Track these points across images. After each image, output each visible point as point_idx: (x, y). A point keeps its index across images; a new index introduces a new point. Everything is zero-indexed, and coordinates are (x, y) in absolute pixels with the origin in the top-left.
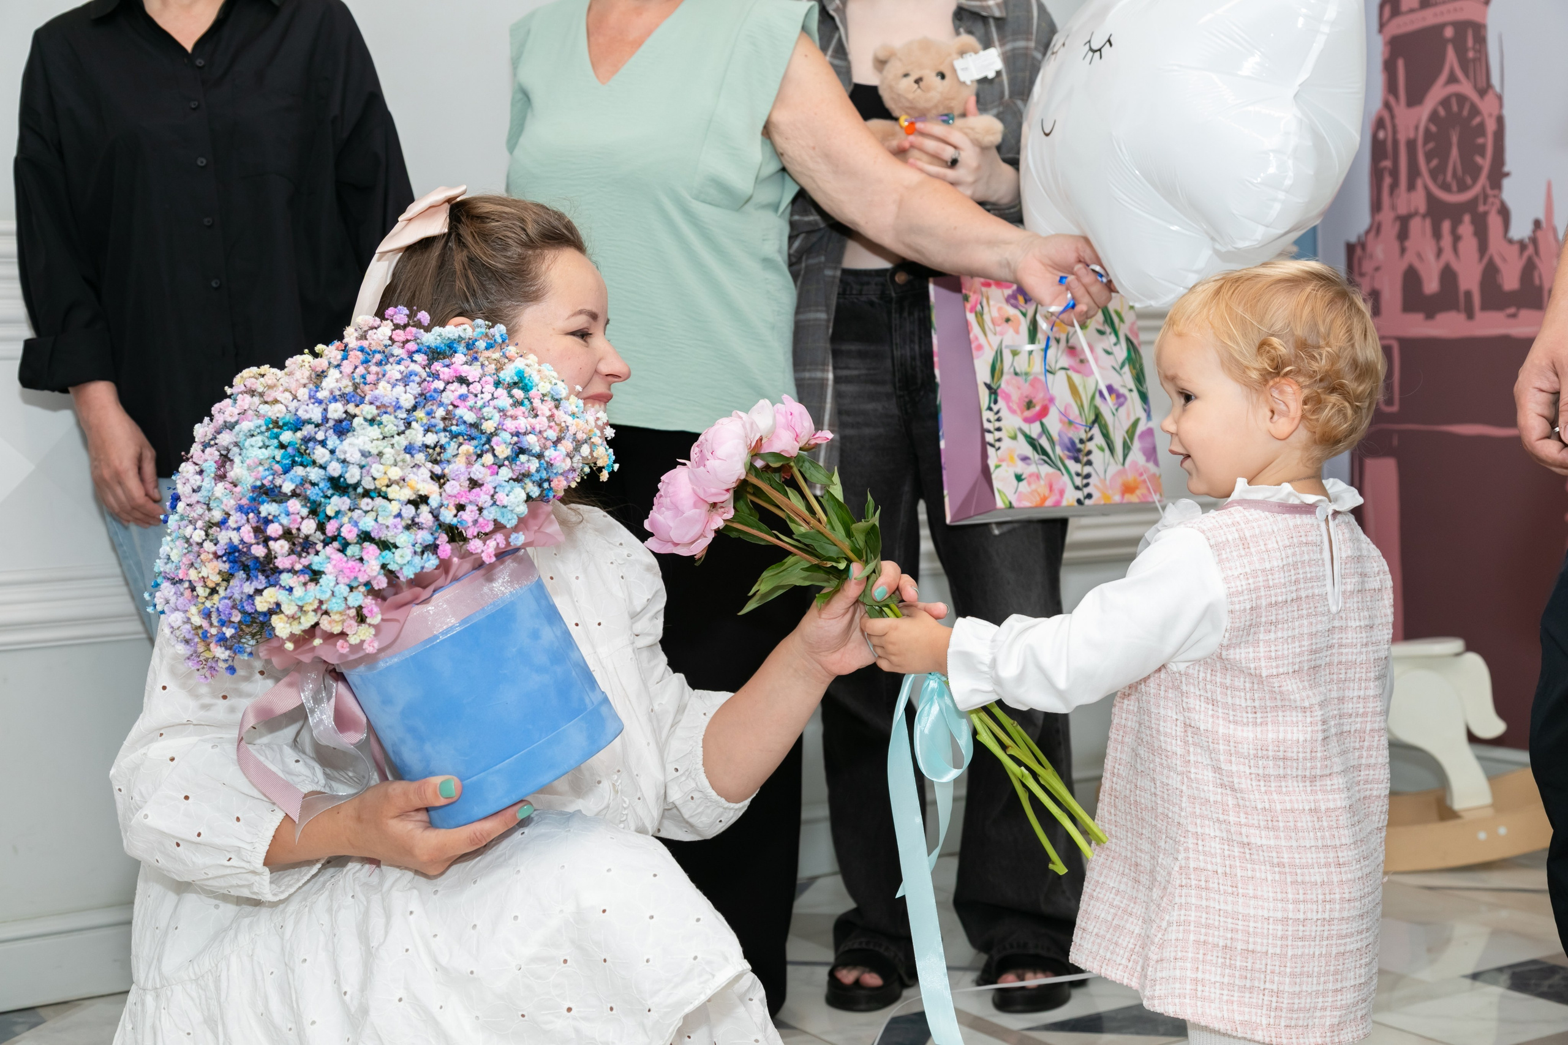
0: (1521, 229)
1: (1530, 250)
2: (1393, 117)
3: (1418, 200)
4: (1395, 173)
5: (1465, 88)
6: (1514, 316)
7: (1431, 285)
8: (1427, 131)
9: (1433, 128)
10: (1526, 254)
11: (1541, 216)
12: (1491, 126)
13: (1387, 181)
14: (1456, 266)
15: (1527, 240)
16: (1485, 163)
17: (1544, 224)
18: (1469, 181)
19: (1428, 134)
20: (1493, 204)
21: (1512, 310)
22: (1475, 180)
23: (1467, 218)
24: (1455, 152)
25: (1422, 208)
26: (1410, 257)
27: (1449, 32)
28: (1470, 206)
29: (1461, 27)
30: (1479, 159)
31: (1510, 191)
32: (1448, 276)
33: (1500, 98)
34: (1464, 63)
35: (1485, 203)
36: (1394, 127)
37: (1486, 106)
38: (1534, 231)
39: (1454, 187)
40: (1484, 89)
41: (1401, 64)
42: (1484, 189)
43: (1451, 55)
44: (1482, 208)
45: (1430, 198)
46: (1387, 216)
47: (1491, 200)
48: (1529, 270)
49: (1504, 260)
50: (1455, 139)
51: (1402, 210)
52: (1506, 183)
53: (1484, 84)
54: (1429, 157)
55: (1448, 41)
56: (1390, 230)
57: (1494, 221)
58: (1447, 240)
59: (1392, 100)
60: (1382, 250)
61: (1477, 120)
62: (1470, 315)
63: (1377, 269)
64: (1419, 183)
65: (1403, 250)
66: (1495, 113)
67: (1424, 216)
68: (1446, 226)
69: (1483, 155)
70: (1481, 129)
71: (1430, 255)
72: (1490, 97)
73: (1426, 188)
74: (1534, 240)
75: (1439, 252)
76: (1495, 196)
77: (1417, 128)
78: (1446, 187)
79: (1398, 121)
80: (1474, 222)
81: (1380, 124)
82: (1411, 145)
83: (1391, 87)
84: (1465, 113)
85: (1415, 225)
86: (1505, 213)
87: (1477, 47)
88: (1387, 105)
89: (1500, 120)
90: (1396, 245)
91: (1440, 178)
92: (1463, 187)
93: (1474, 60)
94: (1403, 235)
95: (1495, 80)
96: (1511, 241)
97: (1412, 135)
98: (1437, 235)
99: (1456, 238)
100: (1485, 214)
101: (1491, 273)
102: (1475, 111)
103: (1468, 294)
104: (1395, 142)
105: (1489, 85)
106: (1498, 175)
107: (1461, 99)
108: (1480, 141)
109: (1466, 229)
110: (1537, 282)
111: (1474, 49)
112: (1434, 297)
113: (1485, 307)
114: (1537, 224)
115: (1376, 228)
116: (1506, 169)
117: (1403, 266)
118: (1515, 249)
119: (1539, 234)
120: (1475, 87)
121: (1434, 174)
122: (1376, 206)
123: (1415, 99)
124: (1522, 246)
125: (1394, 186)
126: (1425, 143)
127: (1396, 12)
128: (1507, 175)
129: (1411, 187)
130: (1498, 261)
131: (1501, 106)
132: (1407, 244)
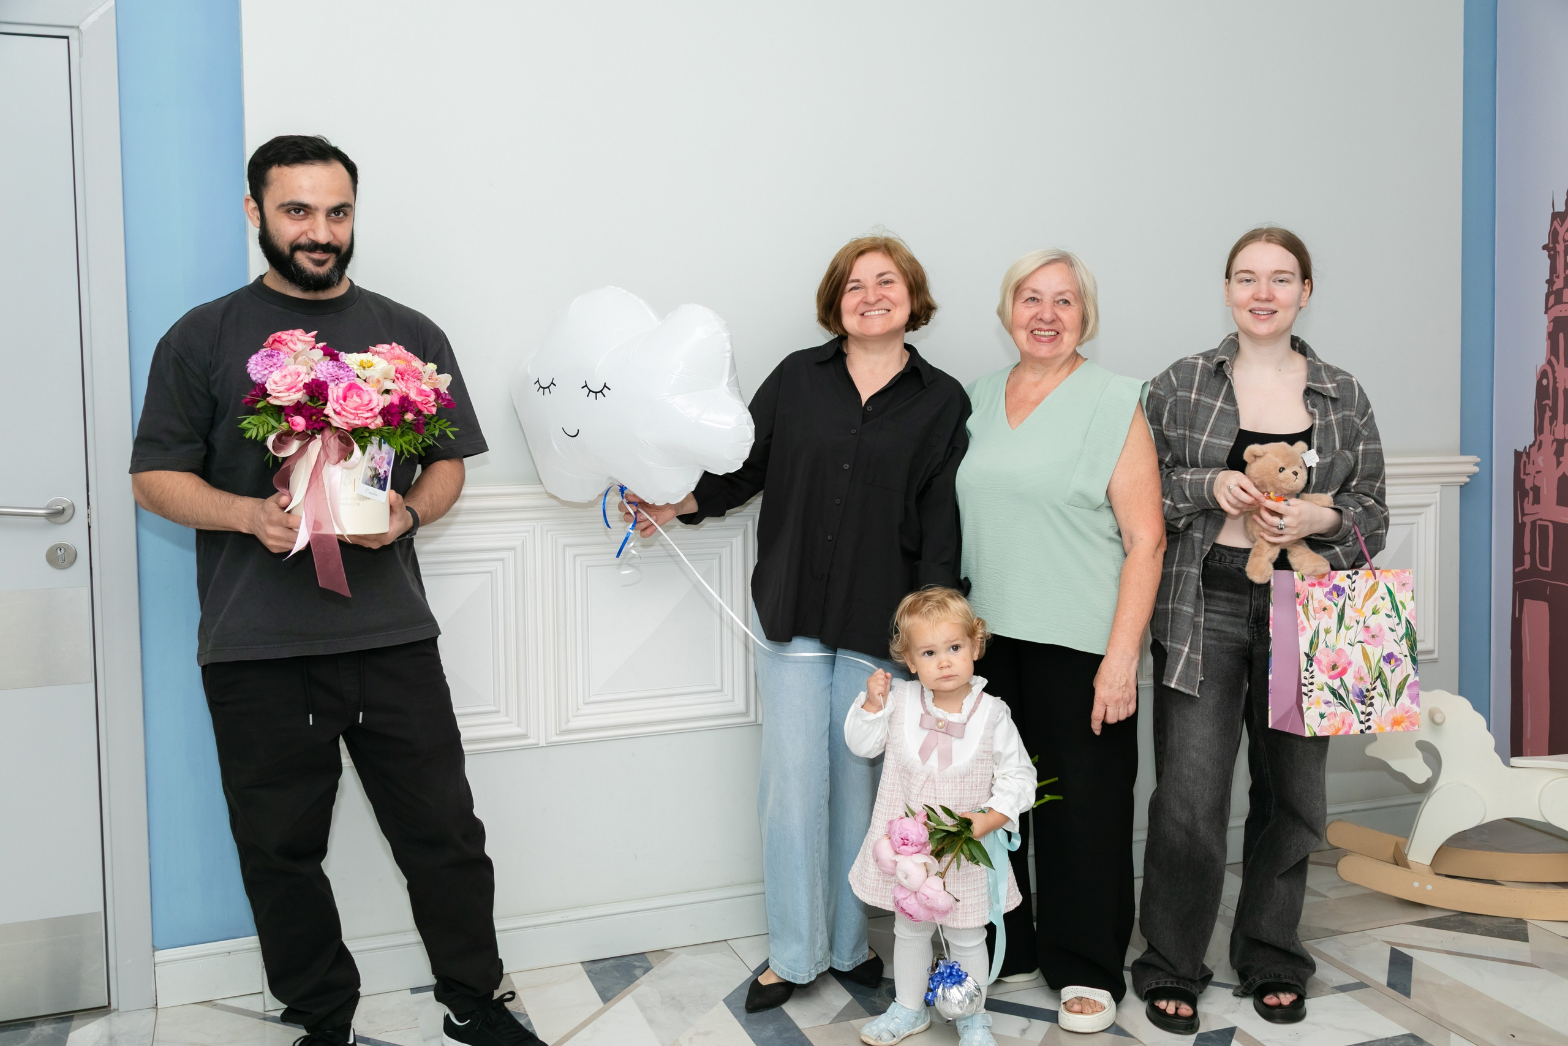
2: (1554, 372)
4: (1554, 409)
13: (1548, 414)
26: (1564, 468)
36: (1555, 378)
41: (1561, 335)
46: (1547, 438)
51: (1559, 436)
56: (1549, 448)
59: (1553, 359)
60: (1543, 460)
63: (1538, 472)
65: (1559, 463)
79: (1556, 375)
81: (1543, 374)
83: (1553, 350)
88: (1549, 362)
90: (1553, 458)
94: (1559, 453)
104: (1555, 389)
115: (1538, 444)
117: (1559, 473)
122: (1539, 430)
125: (1553, 418)
127: (1559, 301)
132: (1561, 459)
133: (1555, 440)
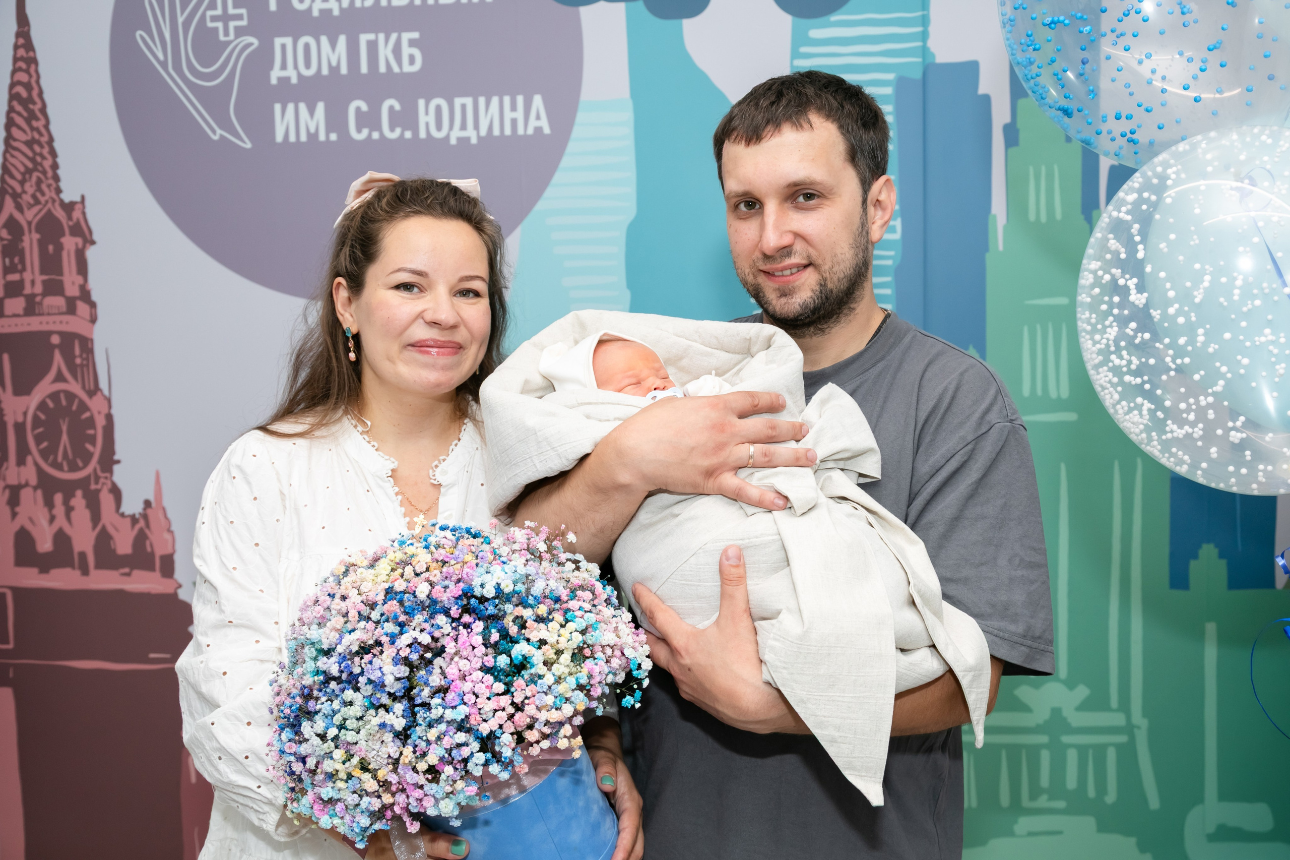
0: (132, 505)
1: (142, 523)
3: (29, 474)
4: (5, 449)
5: (74, 387)
6: (128, 574)
7: (45, 545)
8: (36, 418)
9: (43, 417)
10: (137, 527)
11: (151, 498)
12: (100, 422)
14: (67, 529)
15: (137, 516)
16: (97, 451)
17: (153, 505)
18: (80, 464)
19: (36, 422)
20: (104, 484)
21: (127, 570)
22: (86, 463)
23: (79, 493)
24: (65, 438)
25: (34, 481)
26: (22, 520)
27: (55, 340)
28: (83, 484)
29: (68, 338)
30: (89, 447)
31: (120, 475)
32: (62, 539)
33: (109, 401)
34: (72, 369)
35: (97, 483)
37: (95, 404)
38: (145, 509)
39: (66, 467)
40: (93, 391)
41: (6, 358)
42: (95, 470)
43: (58, 358)
44: (93, 487)
45: (40, 472)
47: (102, 480)
48: (141, 539)
49: (117, 530)
50: (64, 428)
51: (12, 480)
52: (116, 468)
53: (92, 387)
54: (38, 439)
55: (55, 346)
57: (106, 499)
58: (59, 510)
61: (87, 415)
62: (85, 572)
64: (29, 459)
65: (14, 515)
66: (105, 411)
67: (35, 488)
68: (58, 498)
69: (94, 444)
70: (91, 422)
71: (43, 521)
72: (98, 398)
73: (36, 464)
74: (145, 516)
75: (52, 519)
76: (106, 478)
77: (25, 414)
78: (59, 467)
79: (5, 406)
80: (85, 496)
82: (20, 428)
84: (74, 407)
85: (26, 495)
86: (116, 493)
87: (84, 356)
89: (109, 418)
90: (7, 510)
91: (51, 458)
92: (74, 468)
93: (82, 366)
94: (14, 501)
95: (103, 384)
96: (123, 515)
97: (20, 419)
98: (49, 504)
99: (69, 510)
100: (98, 491)
101: (104, 540)
102: (83, 407)
103: (83, 555)
104: (4, 423)
105: (97, 389)
106: (108, 461)
107: (71, 396)
108: (91, 432)
109: (78, 501)
110: (149, 549)
111: (81, 356)
112: (47, 555)
113: (99, 566)
114: (147, 504)
116: (116, 457)
117: (15, 526)
118: (128, 520)
119: (149, 511)
120: (84, 387)
121: (44, 454)
123: (23, 388)
124: (134, 520)
126: (34, 427)
128: (118, 462)
129: (21, 462)
130: (111, 530)
131: (110, 407)
132: (17, 509)
133: (7, 487)
